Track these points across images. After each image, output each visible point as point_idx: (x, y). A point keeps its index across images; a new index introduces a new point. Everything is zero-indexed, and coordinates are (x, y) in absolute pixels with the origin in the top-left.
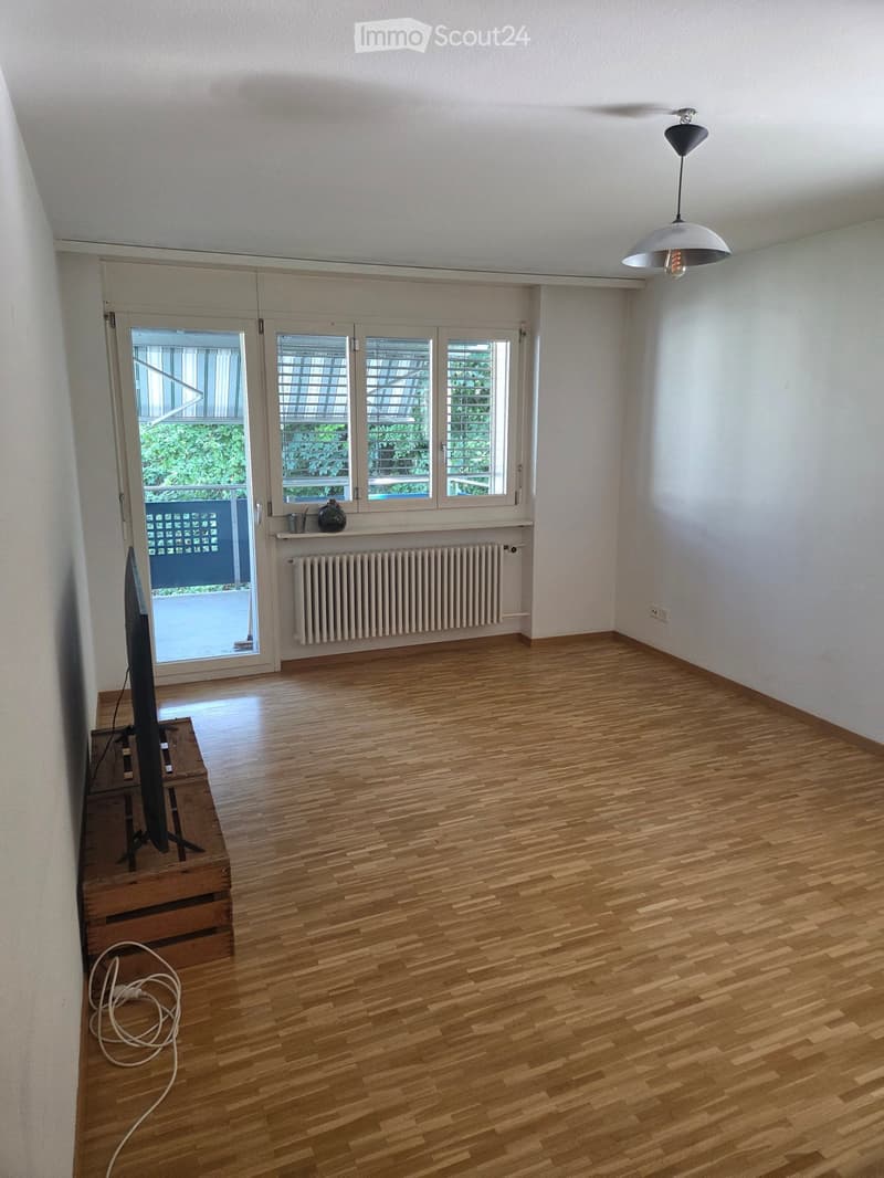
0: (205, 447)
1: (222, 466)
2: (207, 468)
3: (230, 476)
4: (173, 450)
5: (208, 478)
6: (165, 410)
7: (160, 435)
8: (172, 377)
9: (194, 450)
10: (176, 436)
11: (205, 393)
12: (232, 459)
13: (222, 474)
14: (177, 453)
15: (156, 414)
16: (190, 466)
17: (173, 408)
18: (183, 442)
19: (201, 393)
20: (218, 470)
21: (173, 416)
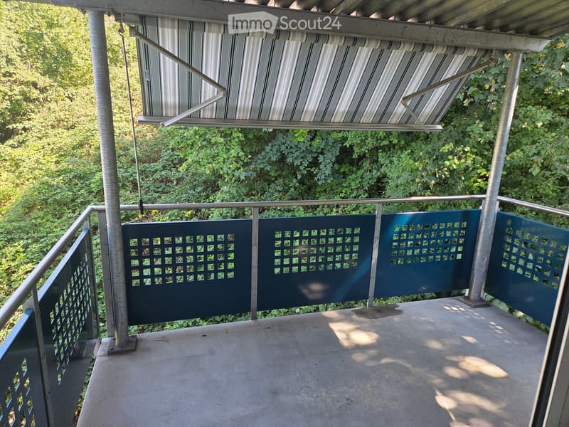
0: (213, 141)
1: (225, 156)
2: (214, 157)
3: (230, 164)
4: (189, 142)
5: (214, 165)
6: (181, 109)
7: (181, 131)
8: (189, 66)
9: (204, 143)
10: (192, 132)
11: (227, 88)
12: (232, 151)
13: (224, 162)
14: (192, 145)
15: (170, 113)
16: (201, 155)
17: (190, 107)
18: (197, 137)
19: (224, 89)
20: (222, 159)
21: (190, 116)
